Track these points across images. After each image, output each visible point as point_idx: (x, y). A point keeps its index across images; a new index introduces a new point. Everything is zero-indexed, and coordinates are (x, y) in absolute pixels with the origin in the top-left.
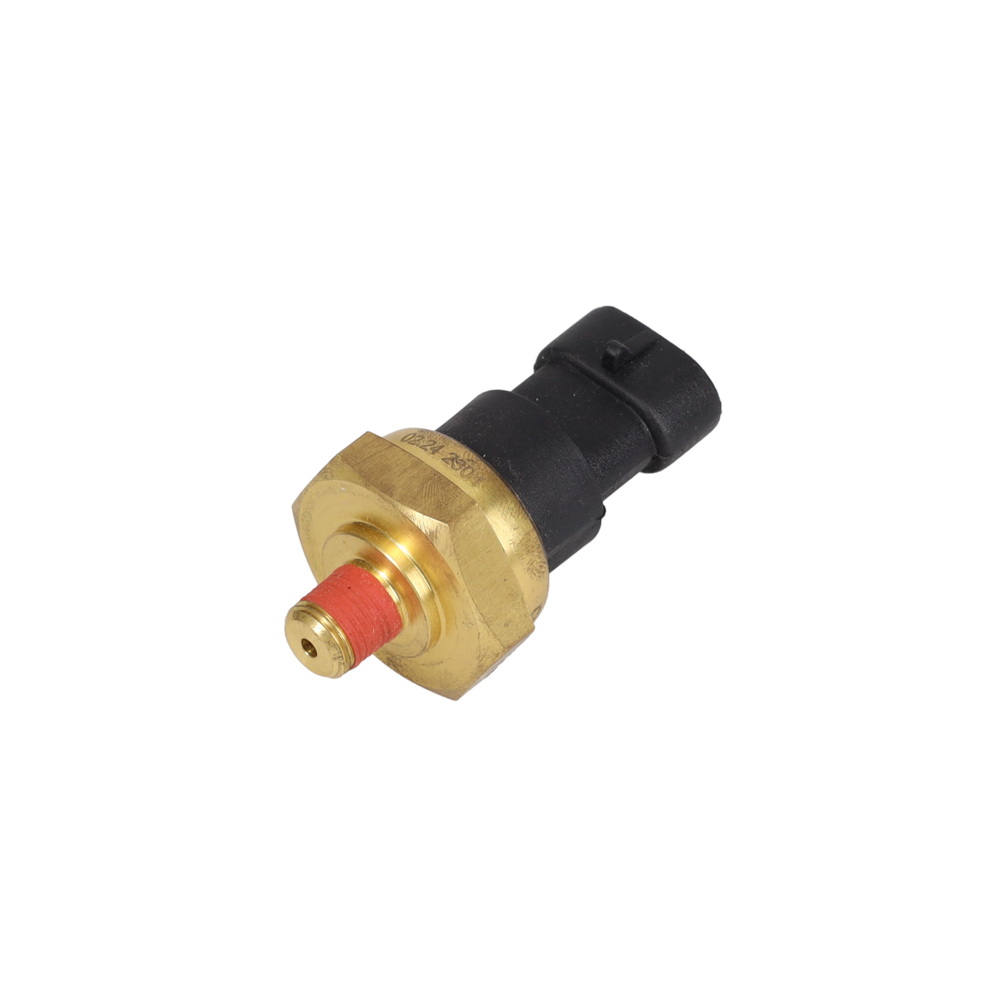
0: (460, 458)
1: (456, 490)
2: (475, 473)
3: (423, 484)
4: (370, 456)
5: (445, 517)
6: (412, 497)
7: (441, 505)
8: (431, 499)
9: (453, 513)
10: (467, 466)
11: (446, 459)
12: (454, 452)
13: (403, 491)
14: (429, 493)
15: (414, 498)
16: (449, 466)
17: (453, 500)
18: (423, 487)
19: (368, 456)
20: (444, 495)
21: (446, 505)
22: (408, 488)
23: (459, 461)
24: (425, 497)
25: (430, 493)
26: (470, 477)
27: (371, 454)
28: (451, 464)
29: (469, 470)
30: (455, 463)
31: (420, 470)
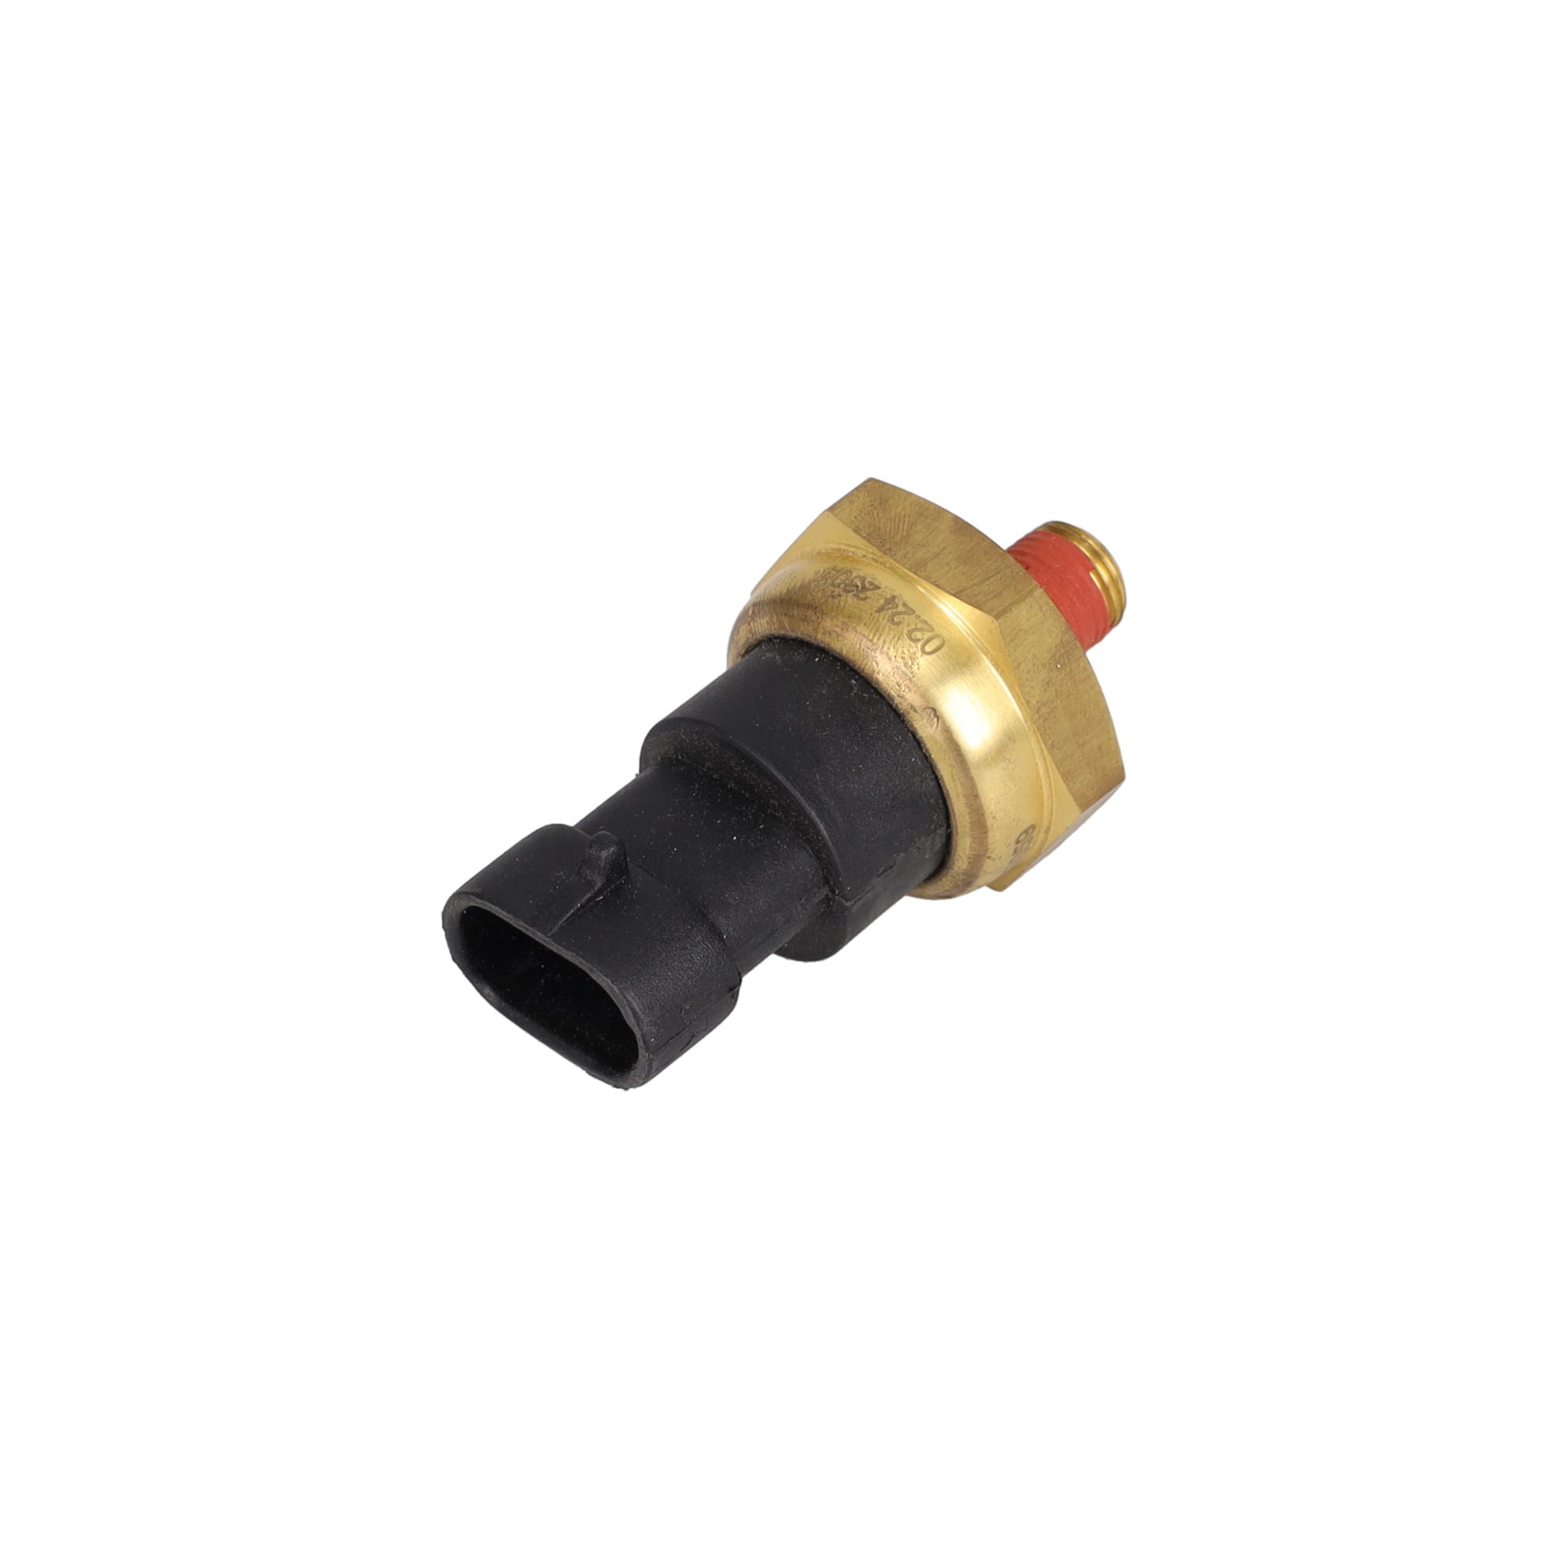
0: (851, 594)
1: (857, 527)
2: (827, 580)
3: (909, 535)
4: (989, 578)
5: (875, 487)
6: (925, 517)
7: (881, 504)
8: (896, 514)
9: (862, 493)
10: (842, 585)
11: (874, 589)
12: (862, 603)
13: (938, 526)
14: (899, 523)
15: (921, 514)
16: (870, 580)
17: (861, 512)
18: (907, 531)
19: (992, 580)
20: (876, 520)
21: (872, 505)
22: (930, 531)
23: (855, 589)
24: (905, 516)
25: (897, 523)
27: (987, 583)
28: (866, 583)
29: (838, 582)
30: (860, 585)
31: (912, 557)
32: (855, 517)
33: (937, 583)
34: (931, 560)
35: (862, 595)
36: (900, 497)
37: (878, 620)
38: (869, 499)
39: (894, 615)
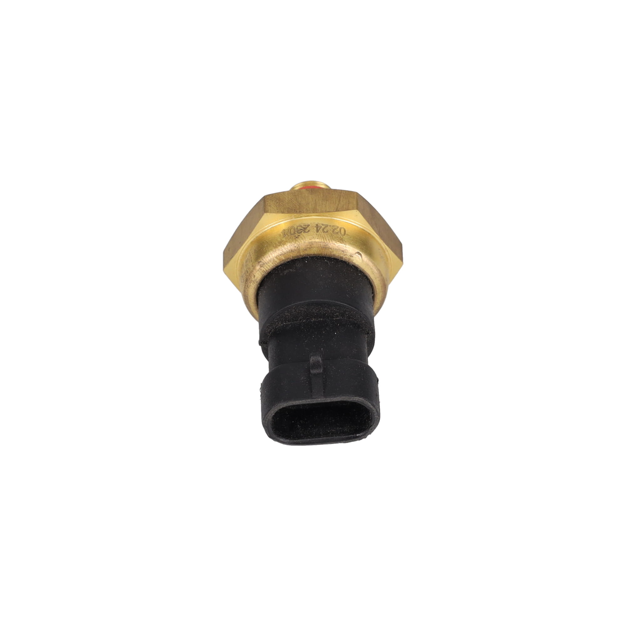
0: (303, 233)
2: (289, 234)
3: (300, 204)
7: (279, 201)
8: (287, 200)
10: (296, 232)
11: (308, 227)
12: (309, 233)
17: (277, 207)
18: (298, 203)
20: (284, 206)
21: (277, 203)
22: (304, 198)
23: (301, 230)
24: (291, 200)
26: (289, 230)
28: (303, 226)
29: (292, 232)
30: (302, 228)
31: (309, 209)
32: (277, 209)
33: (327, 211)
34: (316, 206)
35: (307, 231)
36: (282, 195)
37: (320, 235)
38: (274, 202)
39: (323, 230)
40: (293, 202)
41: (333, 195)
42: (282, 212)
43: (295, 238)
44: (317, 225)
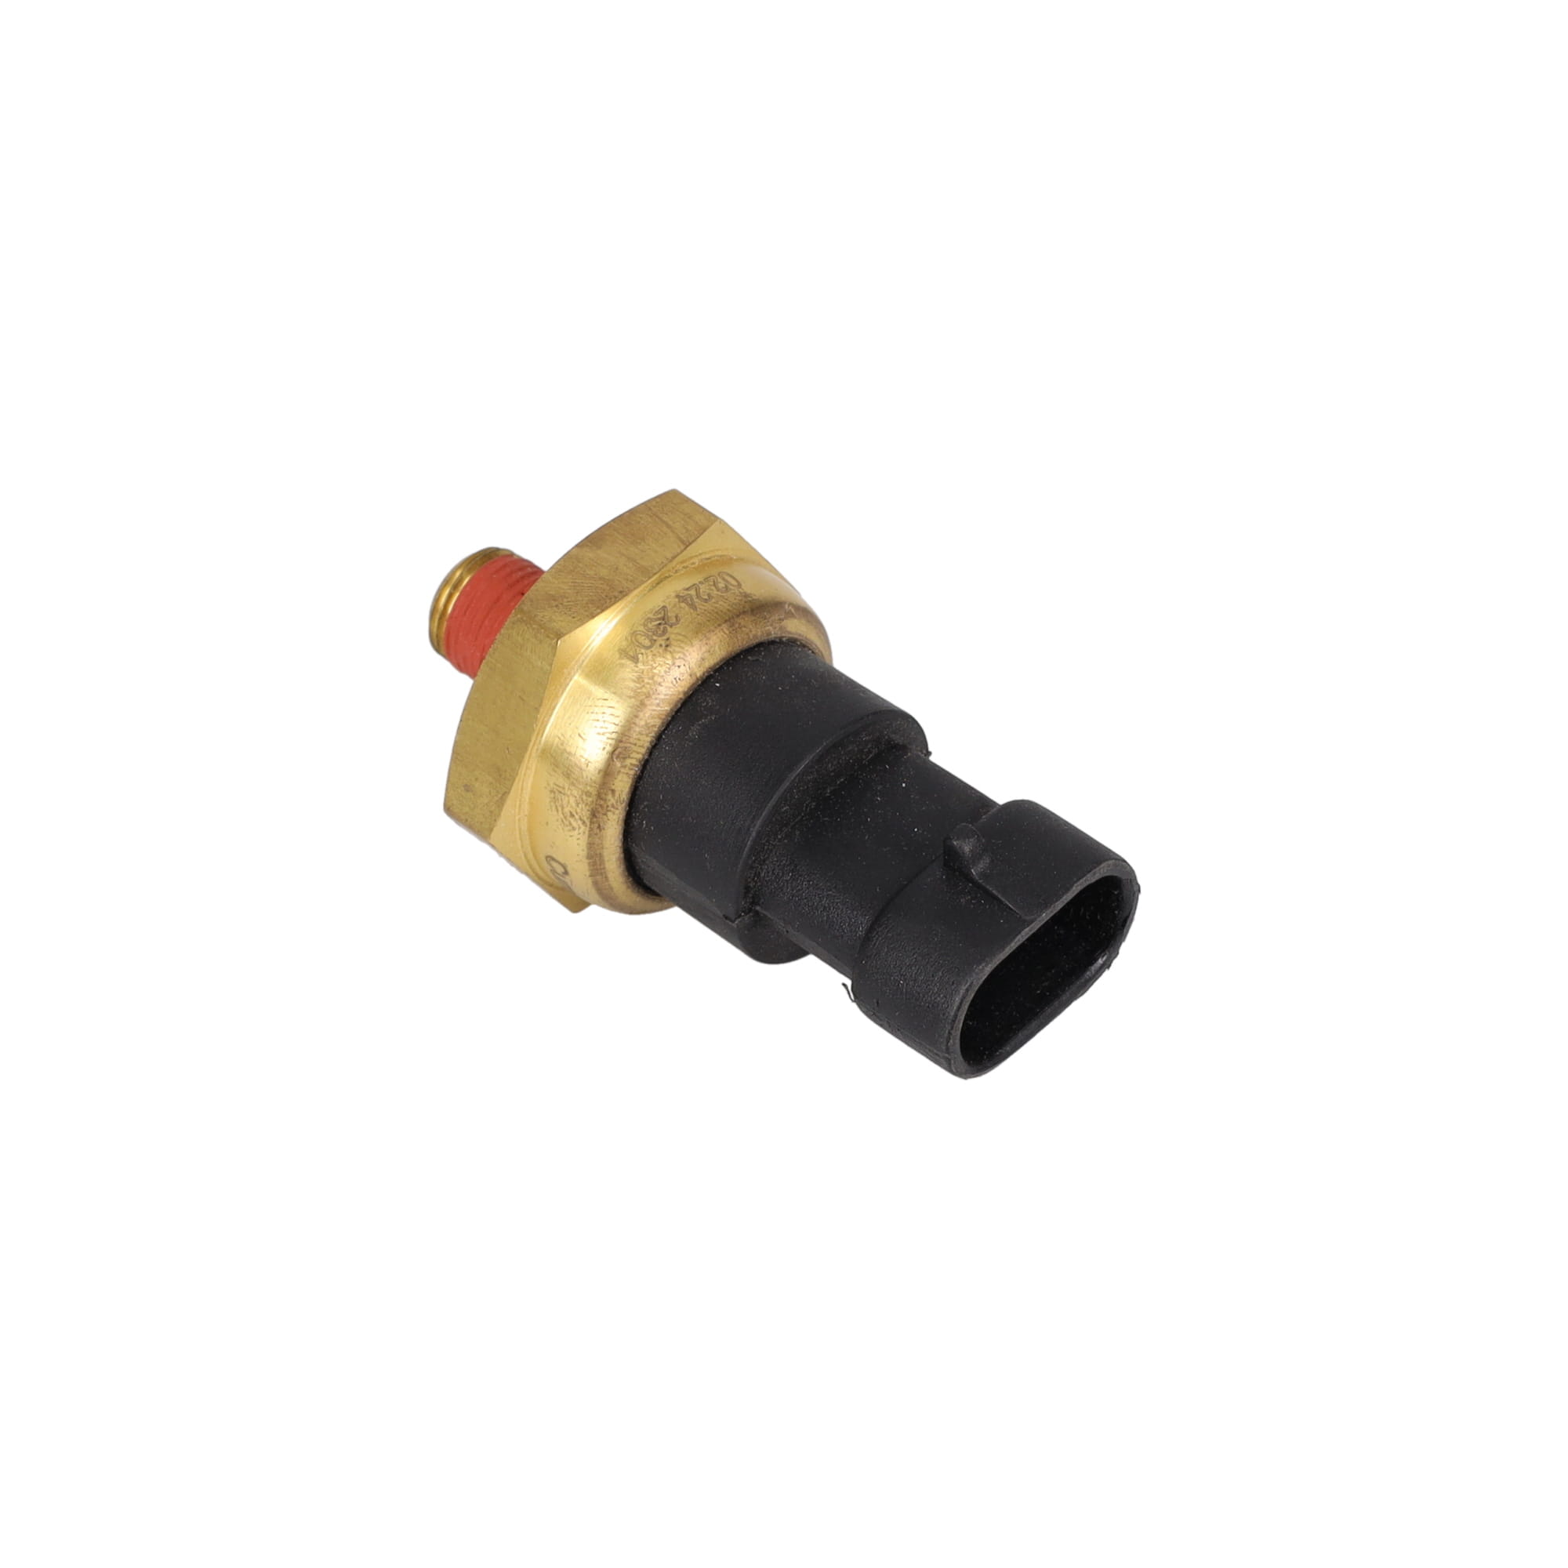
0: (669, 629)
2: (642, 651)
3: (600, 579)
7: (555, 600)
8: (570, 589)
10: (654, 637)
12: (683, 621)
13: (590, 560)
16: (651, 616)
17: (565, 613)
18: (595, 581)
20: (577, 602)
21: (559, 607)
22: (595, 564)
23: (661, 626)
28: (655, 618)
29: (645, 642)
30: (658, 622)
32: (574, 618)
34: (636, 564)
40: (586, 585)
41: (639, 522)
42: (587, 616)
43: (666, 650)
44: (678, 596)
